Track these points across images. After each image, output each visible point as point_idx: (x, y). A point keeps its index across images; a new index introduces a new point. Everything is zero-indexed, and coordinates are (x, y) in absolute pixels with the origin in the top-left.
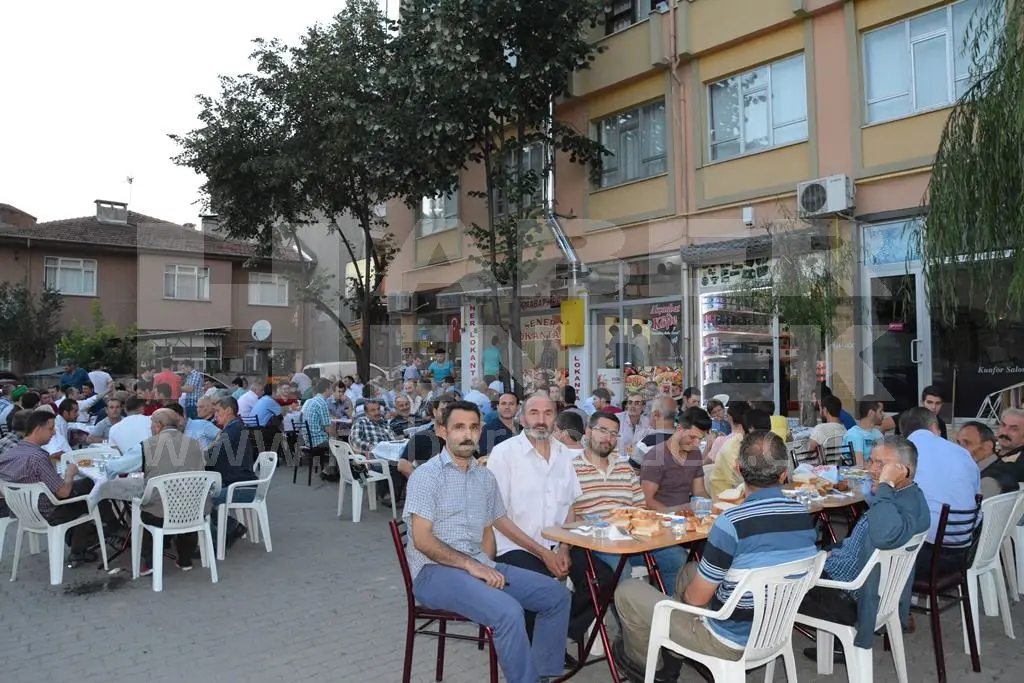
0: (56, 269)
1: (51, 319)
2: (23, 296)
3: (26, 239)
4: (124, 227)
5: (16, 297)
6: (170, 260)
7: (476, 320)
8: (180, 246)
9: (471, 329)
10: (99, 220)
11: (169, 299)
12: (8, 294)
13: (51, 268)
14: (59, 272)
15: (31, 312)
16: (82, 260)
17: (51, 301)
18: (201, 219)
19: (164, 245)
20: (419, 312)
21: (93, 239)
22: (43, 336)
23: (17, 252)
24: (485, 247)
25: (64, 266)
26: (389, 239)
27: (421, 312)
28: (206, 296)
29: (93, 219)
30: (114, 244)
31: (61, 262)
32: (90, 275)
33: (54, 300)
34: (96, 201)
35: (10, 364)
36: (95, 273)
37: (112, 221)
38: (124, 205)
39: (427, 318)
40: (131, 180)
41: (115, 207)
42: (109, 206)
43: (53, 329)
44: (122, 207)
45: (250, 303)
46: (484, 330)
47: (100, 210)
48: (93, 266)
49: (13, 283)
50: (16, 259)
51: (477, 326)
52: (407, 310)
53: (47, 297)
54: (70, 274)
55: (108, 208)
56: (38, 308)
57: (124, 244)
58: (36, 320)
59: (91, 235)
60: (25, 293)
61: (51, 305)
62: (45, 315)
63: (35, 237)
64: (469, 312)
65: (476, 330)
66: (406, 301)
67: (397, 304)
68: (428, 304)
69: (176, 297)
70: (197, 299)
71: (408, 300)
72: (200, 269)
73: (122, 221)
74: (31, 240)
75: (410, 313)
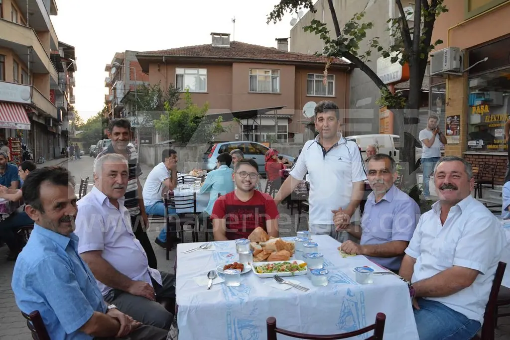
0: (183, 76)
3: (162, 57)
4: (228, 49)
6: (253, 66)
10: (213, 45)
11: (253, 93)
13: (180, 76)
18: (277, 41)
19: (249, 56)
20: (471, 71)
23: (159, 66)
27: (474, 72)
28: (278, 90)
30: (216, 57)
34: (212, 34)
37: (221, 46)
38: (228, 35)
40: (234, 21)
41: (223, 37)
42: (219, 36)
44: (226, 37)
45: (308, 94)
47: (214, 39)
50: (159, 70)
52: (456, 70)
55: (219, 38)
57: (222, 57)
63: (168, 55)
66: (455, 59)
67: (444, 64)
68: (486, 59)
69: (257, 92)
70: (271, 92)
71: (459, 58)
72: (273, 72)
73: (226, 46)
74: (165, 57)
75: (461, 74)
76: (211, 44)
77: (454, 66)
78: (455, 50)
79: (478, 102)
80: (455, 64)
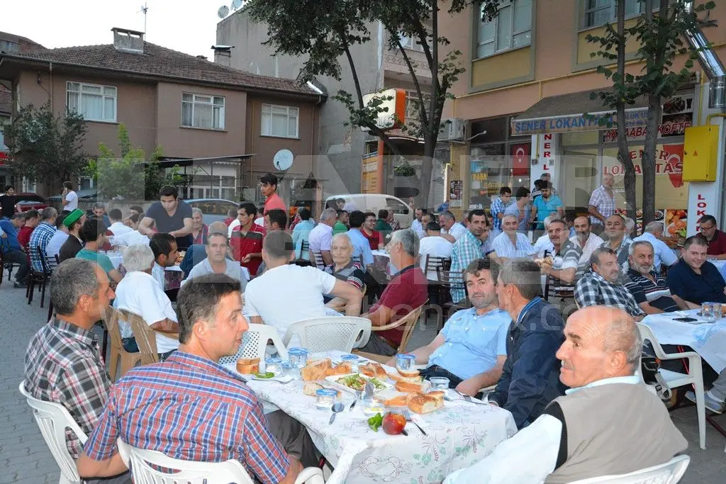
0: (77, 94)
1: (75, 143)
2: (47, 119)
3: (48, 63)
4: (140, 56)
5: (40, 119)
6: (187, 89)
7: (552, 150)
8: (197, 75)
9: (544, 161)
10: (117, 48)
11: (187, 128)
12: (33, 117)
13: (73, 94)
14: (80, 97)
15: (56, 136)
16: (102, 87)
17: (74, 125)
18: (214, 50)
19: (180, 74)
20: (473, 141)
21: (111, 65)
22: (67, 159)
23: (40, 76)
24: (612, 57)
25: (84, 92)
26: (453, 58)
27: (475, 142)
28: (222, 125)
29: (111, 47)
30: (133, 71)
31: (82, 88)
32: (111, 101)
33: (77, 124)
34: (114, 30)
35: (35, 187)
36: (115, 99)
37: (129, 50)
38: (140, 34)
39: (483, 148)
40: (145, 10)
41: (132, 35)
42: (126, 35)
43: (78, 153)
44: (138, 37)
45: (262, 134)
46: (562, 162)
47: (117, 38)
48: (113, 93)
49: (37, 106)
50: (39, 82)
51: (553, 157)
52: (460, 140)
53: (70, 122)
54: (90, 100)
55: (125, 37)
56: (63, 132)
57: (143, 72)
58: (60, 144)
59: (110, 62)
60: (50, 116)
61: (76, 128)
62: (70, 138)
63: (57, 61)
64: (542, 141)
65: (551, 162)
66: (459, 129)
67: (450, 132)
68: (485, 132)
69: (193, 125)
70: (213, 129)
71: (462, 128)
72: (216, 99)
73: (138, 51)
74: (53, 63)
75: (463, 143)
76: (112, 45)
77: (459, 136)
78: (460, 121)
79: (478, 170)
80: (459, 134)
